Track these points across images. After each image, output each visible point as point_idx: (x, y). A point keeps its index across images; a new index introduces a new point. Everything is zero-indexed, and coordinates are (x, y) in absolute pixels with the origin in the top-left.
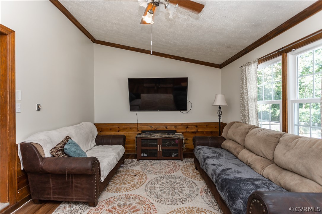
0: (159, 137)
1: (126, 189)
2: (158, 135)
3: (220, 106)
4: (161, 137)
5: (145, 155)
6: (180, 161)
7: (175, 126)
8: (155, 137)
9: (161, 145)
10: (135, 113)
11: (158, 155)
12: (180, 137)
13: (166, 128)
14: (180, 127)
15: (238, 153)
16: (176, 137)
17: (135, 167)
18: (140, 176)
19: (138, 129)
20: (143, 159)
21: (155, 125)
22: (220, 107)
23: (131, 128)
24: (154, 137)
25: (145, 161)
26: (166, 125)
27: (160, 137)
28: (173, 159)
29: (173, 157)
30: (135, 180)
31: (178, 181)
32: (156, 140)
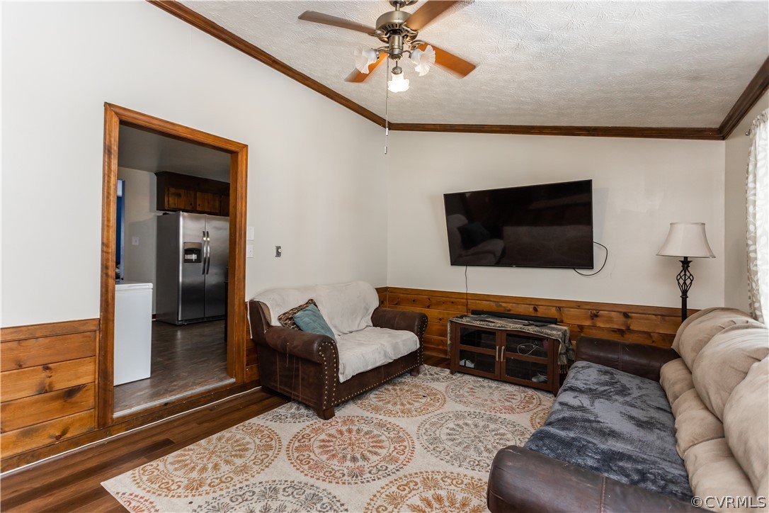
2: (498, 324)
3: (686, 258)
4: (504, 327)
5: (470, 365)
6: (551, 395)
7: (559, 309)
8: (489, 326)
9: (503, 348)
10: (463, 268)
11: (496, 370)
12: (553, 335)
13: (535, 310)
14: (574, 311)
15: (676, 397)
16: (542, 333)
17: (436, 383)
18: (432, 400)
19: (467, 305)
20: (465, 371)
21: (508, 300)
22: (686, 262)
23: (453, 302)
24: (487, 325)
25: (467, 377)
26: (535, 303)
27: (502, 327)
28: (536, 387)
29: (535, 382)
30: (416, 404)
31: (501, 431)
32: (492, 333)
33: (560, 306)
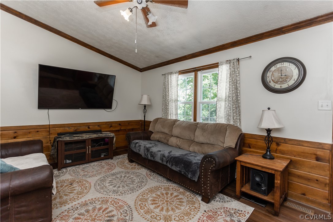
0: (88, 137)
1: (73, 199)
2: (85, 136)
3: (145, 105)
4: (91, 137)
5: (68, 161)
6: (110, 159)
7: (99, 126)
8: (83, 138)
9: (90, 147)
10: (46, 111)
11: (86, 158)
12: (111, 135)
13: (89, 128)
14: (104, 126)
15: (168, 141)
16: (107, 135)
17: (61, 177)
18: (78, 183)
19: (49, 132)
20: (66, 166)
21: (74, 126)
22: (145, 106)
23: (38, 132)
24: (82, 138)
25: (69, 169)
26: (88, 125)
27: (90, 137)
28: (103, 159)
29: (103, 157)
30: (76, 188)
32: (84, 141)
33: (99, 124)
